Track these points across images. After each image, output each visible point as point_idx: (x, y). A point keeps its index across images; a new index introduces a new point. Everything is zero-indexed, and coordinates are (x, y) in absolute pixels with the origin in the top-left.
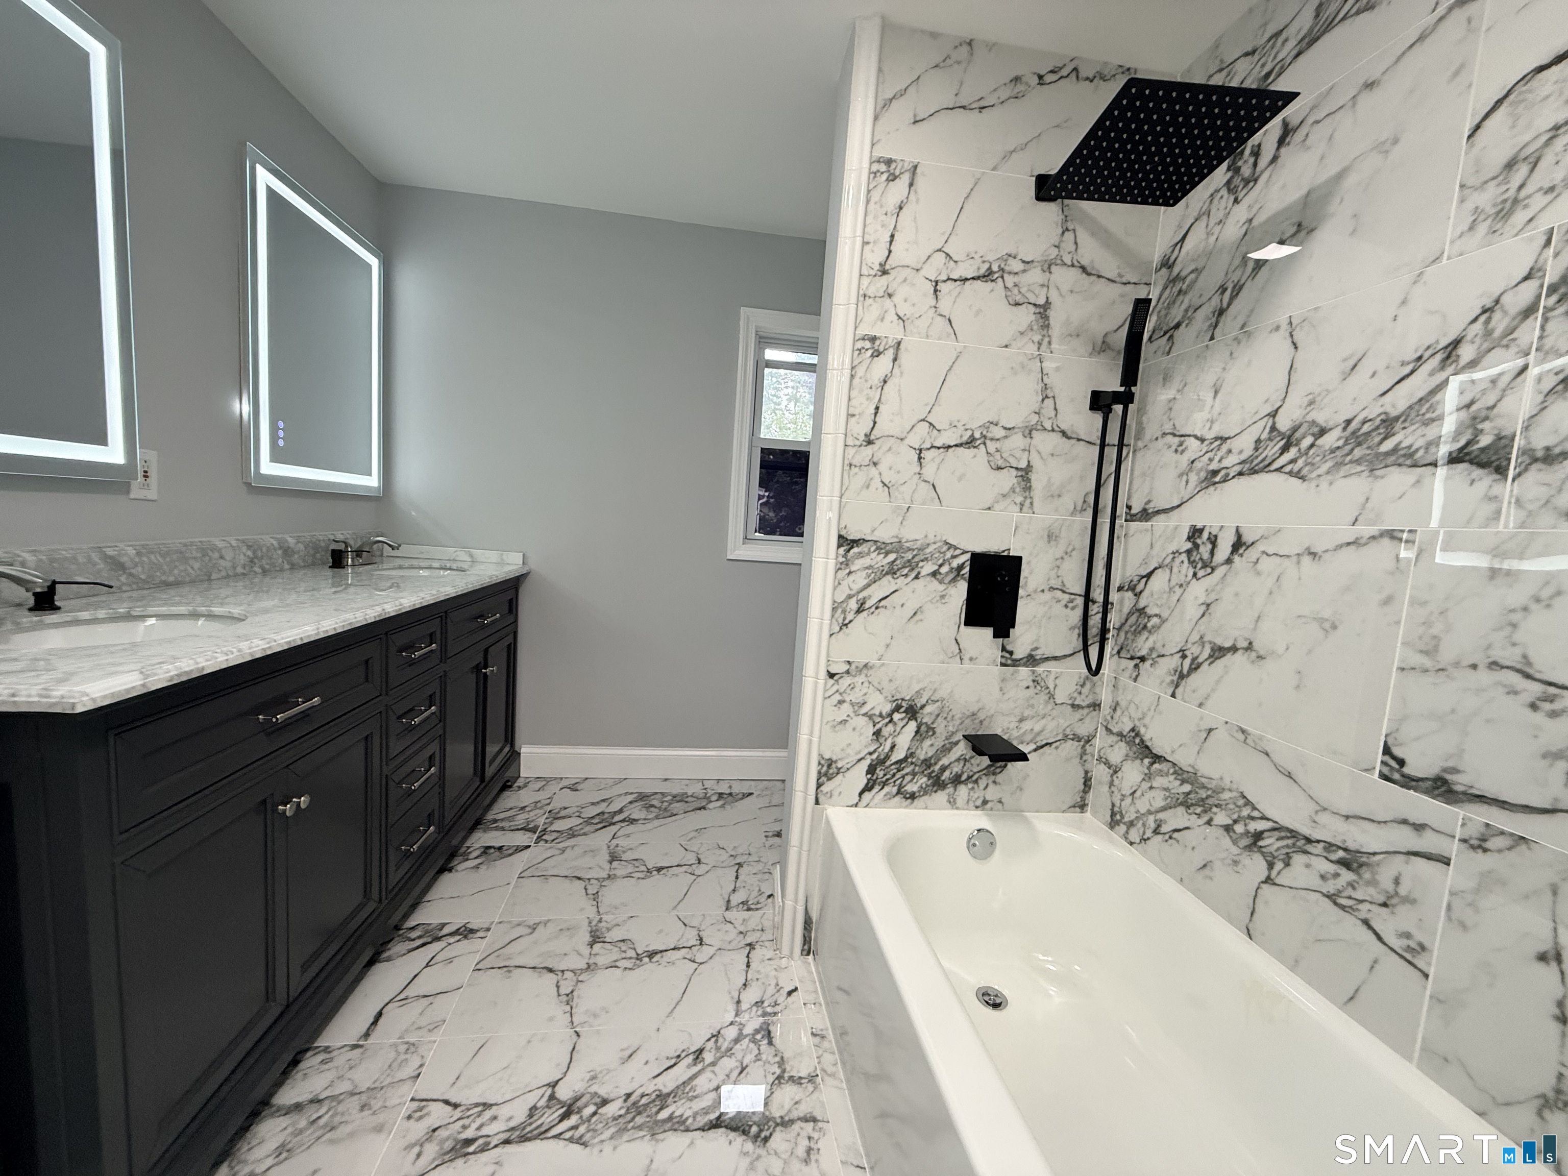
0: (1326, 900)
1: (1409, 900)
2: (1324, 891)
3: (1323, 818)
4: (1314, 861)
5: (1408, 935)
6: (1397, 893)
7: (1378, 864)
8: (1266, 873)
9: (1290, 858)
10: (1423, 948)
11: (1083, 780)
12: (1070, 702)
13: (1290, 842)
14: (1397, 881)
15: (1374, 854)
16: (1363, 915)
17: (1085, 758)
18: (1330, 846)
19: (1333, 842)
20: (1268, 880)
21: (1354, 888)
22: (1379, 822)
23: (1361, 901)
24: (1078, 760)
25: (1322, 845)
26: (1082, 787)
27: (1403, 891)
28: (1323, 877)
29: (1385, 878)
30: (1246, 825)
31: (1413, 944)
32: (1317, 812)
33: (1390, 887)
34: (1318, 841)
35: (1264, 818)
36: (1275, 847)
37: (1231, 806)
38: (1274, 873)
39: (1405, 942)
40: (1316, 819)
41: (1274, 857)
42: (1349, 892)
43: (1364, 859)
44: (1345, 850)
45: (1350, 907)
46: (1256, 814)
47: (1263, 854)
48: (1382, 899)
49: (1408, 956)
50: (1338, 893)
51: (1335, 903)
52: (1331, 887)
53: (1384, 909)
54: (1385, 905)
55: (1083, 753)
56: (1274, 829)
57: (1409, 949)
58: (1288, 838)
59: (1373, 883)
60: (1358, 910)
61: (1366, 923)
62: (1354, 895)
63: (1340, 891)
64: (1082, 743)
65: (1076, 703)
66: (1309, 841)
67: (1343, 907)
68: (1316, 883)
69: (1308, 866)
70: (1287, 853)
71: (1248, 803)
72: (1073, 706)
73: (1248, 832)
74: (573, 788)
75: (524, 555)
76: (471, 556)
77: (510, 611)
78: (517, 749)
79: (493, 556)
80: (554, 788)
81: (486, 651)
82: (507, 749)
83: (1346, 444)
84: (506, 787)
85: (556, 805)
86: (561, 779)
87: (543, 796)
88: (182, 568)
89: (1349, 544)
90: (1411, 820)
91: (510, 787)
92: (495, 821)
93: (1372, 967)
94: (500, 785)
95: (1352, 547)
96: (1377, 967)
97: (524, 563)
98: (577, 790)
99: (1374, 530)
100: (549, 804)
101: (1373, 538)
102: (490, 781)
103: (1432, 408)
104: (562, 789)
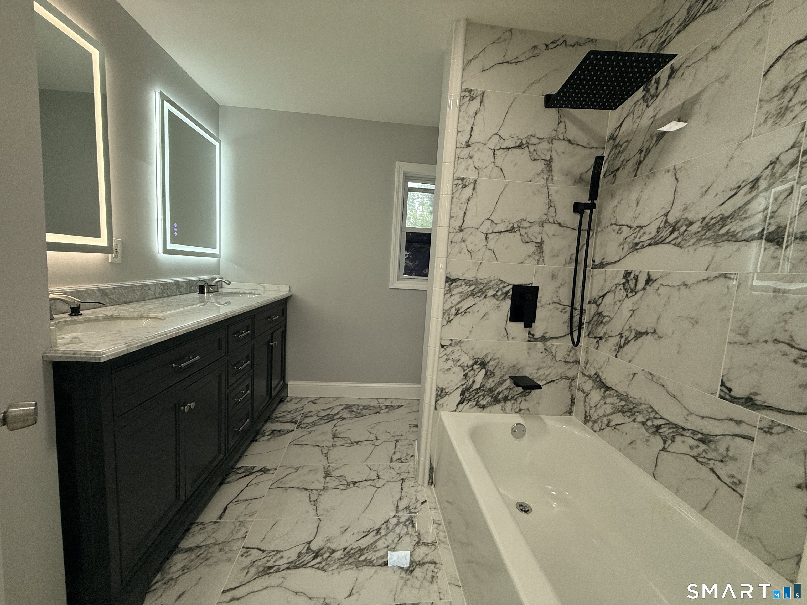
0: (693, 459)
1: (734, 459)
2: (692, 454)
3: (691, 418)
4: (687, 439)
5: (733, 476)
6: (728, 455)
7: (718, 441)
8: (662, 446)
9: (674, 438)
10: (740, 482)
11: (570, 400)
12: (564, 360)
13: (674, 430)
14: (727, 449)
15: (717, 436)
16: (711, 466)
17: (571, 388)
18: (694, 432)
19: (696, 430)
20: (664, 449)
21: (706, 453)
22: (719, 420)
23: (710, 460)
24: (568, 389)
25: (690, 431)
26: (570, 403)
27: (730, 454)
28: (691, 447)
29: (722, 447)
30: (652, 422)
31: (736, 481)
32: (688, 415)
33: (724, 453)
34: (688, 430)
35: (662, 418)
36: (667, 433)
37: (646, 412)
38: (666, 446)
39: (732, 480)
40: (688, 418)
41: (667, 438)
42: (704, 454)
43: (711, 438)
44: (702, 434)
45: (704, 462)
46: (657, 416)
47: (661, 436)
48: (720, 458)
49: (733, 487)
50: (698, 455)
51: (697, 460)
52: (694, 452)
53: (722, 463)
54: (722, 461)
55: (571, 386)
56: (667, 424)
57: (734, 483)
58: (674, 428)
59: (716, 450)
60: (708, 464)
61: (712, 470)
62: (706, 456)
63: (699, 454)
64: (570, 381)
65: (567, 360)
66: (684, 429)
67: (701, 463)
68: (688, 450)
69: (683, 442)
70: (673, 436)
71: (654, 410)
72: (566, 362)
73: (653, 425)
74: (314, 402)
75: (289, 287)
76: (264, 287)
77: (283, 315)
78: (286, 383)
79: (275, 287)
80: (305, 402)
81: (272, 334)
82: (281, 383)
83: (702, 230)
84: (281, 401)
85: (306, 410)
86: (308, 397)
87: (299, 406)
88: (132, 295)
89: (704, 280)
90: (735, 419)
91: (283, 401)
92: (277, 418)
93: (715, 492)
94: (279, 399)
95: (706, 282)
96: (718, 492)
97: (289, 291)
98: (316, 403)
99: (716, 273)
100: (302, 410)
101: (716, 277)
102: (274, 398)
103: (745, 212)
104: (308, 402)
